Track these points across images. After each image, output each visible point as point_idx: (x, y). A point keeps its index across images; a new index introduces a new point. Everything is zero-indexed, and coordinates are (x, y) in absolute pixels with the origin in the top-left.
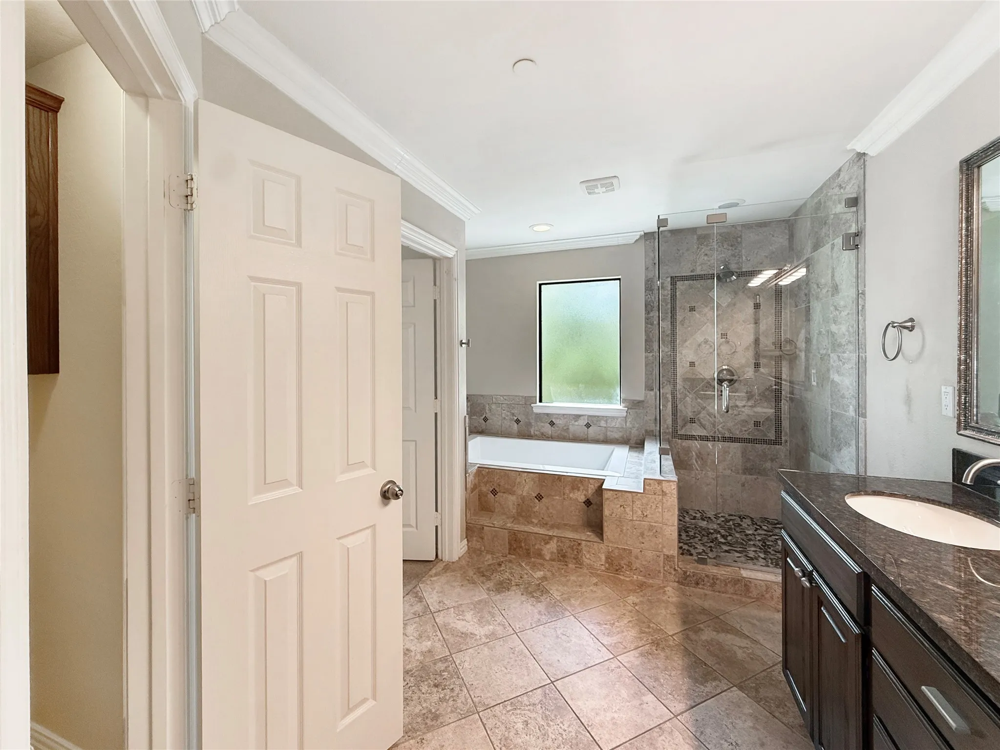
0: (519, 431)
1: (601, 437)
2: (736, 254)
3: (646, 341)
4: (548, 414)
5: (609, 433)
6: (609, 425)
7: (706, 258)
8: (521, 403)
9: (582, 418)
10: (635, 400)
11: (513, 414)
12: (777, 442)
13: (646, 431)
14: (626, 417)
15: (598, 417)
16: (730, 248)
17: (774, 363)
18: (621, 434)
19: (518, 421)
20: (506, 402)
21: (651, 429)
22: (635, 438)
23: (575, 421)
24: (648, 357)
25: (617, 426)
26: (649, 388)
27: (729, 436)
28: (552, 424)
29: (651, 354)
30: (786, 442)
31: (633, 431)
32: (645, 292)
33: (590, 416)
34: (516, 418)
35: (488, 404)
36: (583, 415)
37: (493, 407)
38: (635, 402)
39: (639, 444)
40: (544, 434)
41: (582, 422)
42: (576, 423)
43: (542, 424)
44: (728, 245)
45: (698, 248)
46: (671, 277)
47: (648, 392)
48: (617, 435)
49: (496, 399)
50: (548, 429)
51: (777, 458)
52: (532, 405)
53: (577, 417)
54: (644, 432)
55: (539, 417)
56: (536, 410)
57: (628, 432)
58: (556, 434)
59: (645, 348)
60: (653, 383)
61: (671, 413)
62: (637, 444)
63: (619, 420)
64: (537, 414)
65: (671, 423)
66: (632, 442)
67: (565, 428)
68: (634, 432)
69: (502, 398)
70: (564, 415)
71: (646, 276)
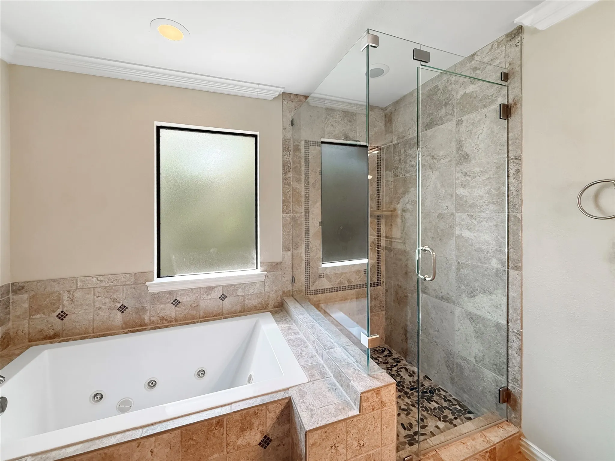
0: (125, 323)
1: (239, 308)
2: (353, 129)
3: (284, 201)
4: (170, 293)
5: (246, 302)
6: (246, 293)
7: (332, 128)
8: (128, 283)
9: (216, 290)
10: (274, 263)
11: (115, 300)
12: (378, 284)
13: (284, 293)
14: (264, 281)
15: (235, 285)
16: (349, 123)
17: (376, 221)
18: (259, 300)
19: (123, 309)
20: (104, 284)
21: (289, 290)
22: (273, 302)
23: (208, 295)
24: (285, 218)
25: (255, 293)
26: (286, 249)
27: (348, 285)
28: (176, 303)
29: (289, 215)
30: (383, 282)
31: (271, 295)
32: (283, 152)
33: (225, 286)
34: (119, 305)
35: (69, 291)
36: (217, 287)
37: (78, 294)
38: (274, 264)
39: (277, 307)
40: (165, 318)
41: (217, 294)
42: (209, 297)
43: (162, 306)
44: (347, 120)
45: (326, 118)
46: (305, 141)
47: (285, 253)
48: (254, 302)
49: (82, 282)
50: (170, 311)
51: (378, 297)
52: (147, 284)
53: (209, 289)
54: (281, 293)
55: (157, 297)
56: (151, 290)
57: (266, 297)
58: (182, 316)
59: (283, 208)
60: (290, 243)
61: (304, 271)
62: (275, 308)
63: (258, 285)
64: (153, 294)
65: (304, 280)
66: (270, 306)
67: (194, 305)
68: (273, 295)
69: (94, 280)
70: (192, 289)
71: (284, 136)
